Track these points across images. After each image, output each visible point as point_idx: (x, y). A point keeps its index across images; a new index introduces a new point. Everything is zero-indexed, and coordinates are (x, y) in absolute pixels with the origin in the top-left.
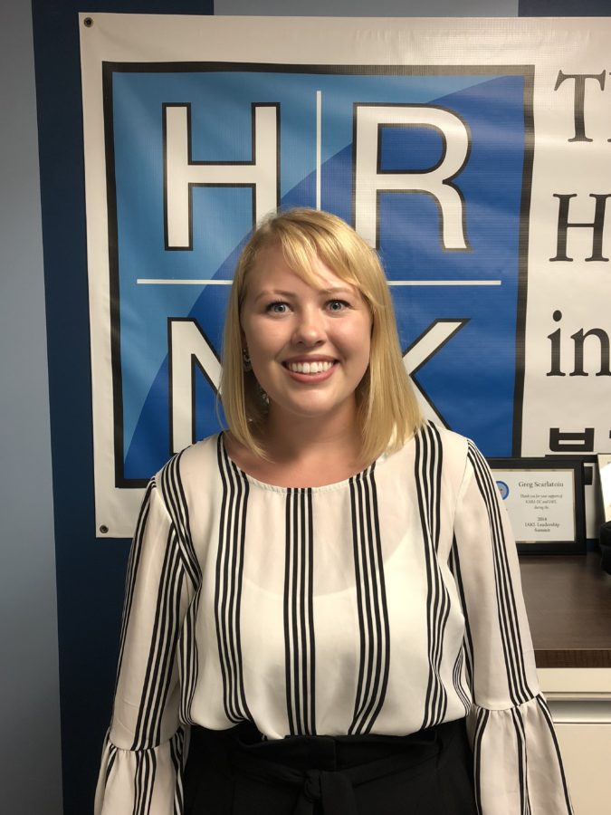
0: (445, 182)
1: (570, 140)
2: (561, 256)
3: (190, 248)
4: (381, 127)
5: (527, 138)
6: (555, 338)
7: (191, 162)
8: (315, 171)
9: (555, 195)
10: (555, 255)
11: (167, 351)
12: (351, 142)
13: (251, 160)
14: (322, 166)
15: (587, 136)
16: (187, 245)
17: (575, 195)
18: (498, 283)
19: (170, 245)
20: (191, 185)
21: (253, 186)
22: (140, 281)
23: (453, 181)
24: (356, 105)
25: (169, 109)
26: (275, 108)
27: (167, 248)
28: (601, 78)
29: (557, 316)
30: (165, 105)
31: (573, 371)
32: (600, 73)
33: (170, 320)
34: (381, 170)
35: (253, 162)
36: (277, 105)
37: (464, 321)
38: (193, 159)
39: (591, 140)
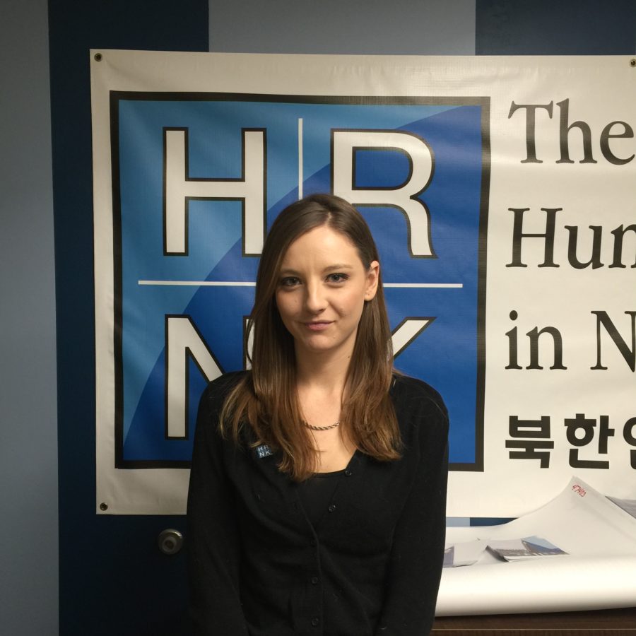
0: (413, 197)
1: (522, 162)
2: (517, 262)
3: (186, 254)
4: (355, 150)
5: (484, 159)
6: (512, 335)
7: (188, 179)
8: (297, 188)
9: (510, 209)
10: (510, 262)
11: (164, 345)
12: (329, 162)
13: (240, 177)
14: (304, 183)
15: (538, 157)
16: (183, 251)
17: (528, 209)
18: (460, 286)
19: (169, 250)
20: (187, 199)
21: (243, 200)
22: (141, 282)
23: (419, 197)
24: (333, 131)
25: (168, 132)
26: (261, 134)
27: (166, 254)
28: (549, 108)
29: (514, 315)
30: (165, 129)
31: (529, 364)
32: (548, 103)
33: (167, 317)
34: (355, 187)
35: (242, 180)
36: (264, 130)
37: (431, 319)
38: (190, 176)
39: (541, 162)
